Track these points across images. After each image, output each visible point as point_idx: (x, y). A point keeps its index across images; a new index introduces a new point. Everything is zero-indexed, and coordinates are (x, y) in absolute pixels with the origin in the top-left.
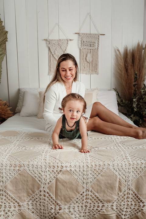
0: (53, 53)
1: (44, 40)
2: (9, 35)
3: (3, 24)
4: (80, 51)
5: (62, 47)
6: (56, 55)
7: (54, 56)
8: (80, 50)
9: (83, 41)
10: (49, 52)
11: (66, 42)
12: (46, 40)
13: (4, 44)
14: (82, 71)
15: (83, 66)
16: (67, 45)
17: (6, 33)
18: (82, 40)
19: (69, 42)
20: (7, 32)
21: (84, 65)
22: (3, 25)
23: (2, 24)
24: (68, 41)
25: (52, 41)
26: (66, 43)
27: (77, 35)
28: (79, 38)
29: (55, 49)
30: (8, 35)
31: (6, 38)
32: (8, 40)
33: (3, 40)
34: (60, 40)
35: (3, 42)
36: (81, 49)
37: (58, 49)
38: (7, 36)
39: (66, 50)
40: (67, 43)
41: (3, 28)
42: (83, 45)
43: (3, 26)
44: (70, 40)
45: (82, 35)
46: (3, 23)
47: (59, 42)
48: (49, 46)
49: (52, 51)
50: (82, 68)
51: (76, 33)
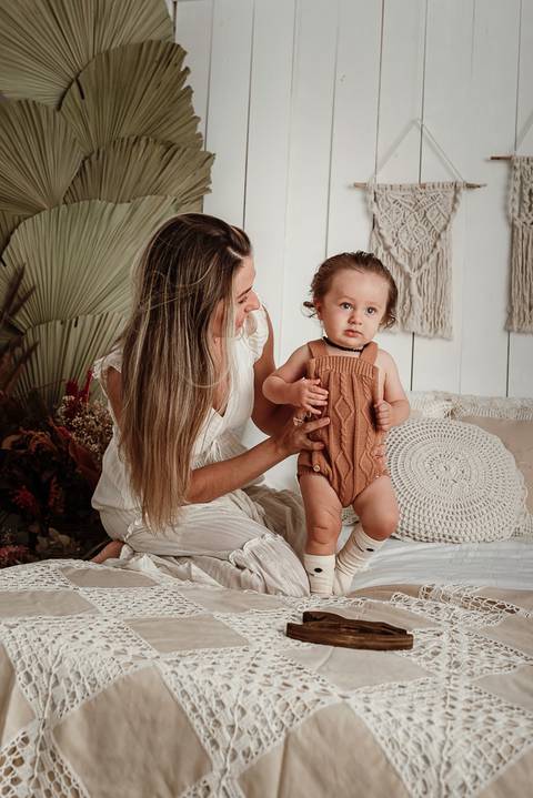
0: (389, 242)
1: (356, 186)
2: (216, 170)
3: (200, 128)
4: (513, 232)
5: (428, 215)
6: (401, 251)
7: (394, 251)
8: (513, 226)
9: (526, 192)
10: (373, 235)
11: (452, 195)
12: (363, 187)
13: (193, 202)
14: (515, 322)
15: (524, 301)
16: (454, 209)
17: (209, 157)
18: (521, 189)
19: (464, 195)
20: (211, 157)
21: (527, 295)
22: (198, 131)
23: (195, 126)
24: (457, 190)
25: (389, 190)
26: (451, 201)
27: (502, 167)
28: (509, 177)
29: (399, 222)
30: (213, 168)
31: (207, 179)
32: (211, 186)
33: (195, 187)
34: (423, 187)
35: (193, 195)
36: (518, 223)
37: (414, 222)
38: (209, 170)
39: (445, 228)
40: (455, 200)
41: (198, 140)
42: (526, 206)
43: (200, 135)
44: (470, 186)
45: (524, 164)
46: (200, 124)
47: (419, 197)
48: (375, 209)
49: (383, 232)
50: (516, 310)
51: (498, 158)
